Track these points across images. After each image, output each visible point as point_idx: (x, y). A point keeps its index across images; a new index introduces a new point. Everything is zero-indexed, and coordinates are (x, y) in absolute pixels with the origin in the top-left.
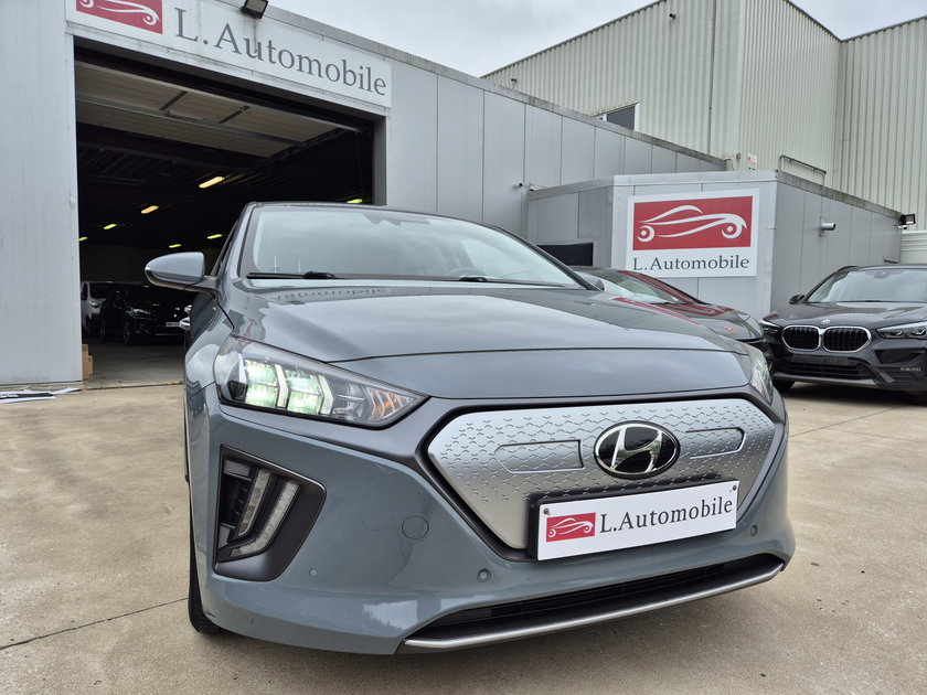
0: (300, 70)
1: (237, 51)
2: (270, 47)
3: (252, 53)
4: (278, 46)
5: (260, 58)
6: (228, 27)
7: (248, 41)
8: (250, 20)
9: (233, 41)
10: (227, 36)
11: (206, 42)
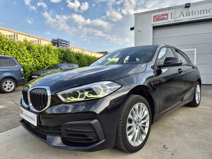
0: (201, 14)
1: (184, 16)
2: (192, 12)
3: (187, 15)
4: (194, 11)
5: (189, 15)
6: (182, 12)
7: (186, 13)
8: (187, 9)
9: (183, 15)
10: (182, 14)
11: (177, 17)
